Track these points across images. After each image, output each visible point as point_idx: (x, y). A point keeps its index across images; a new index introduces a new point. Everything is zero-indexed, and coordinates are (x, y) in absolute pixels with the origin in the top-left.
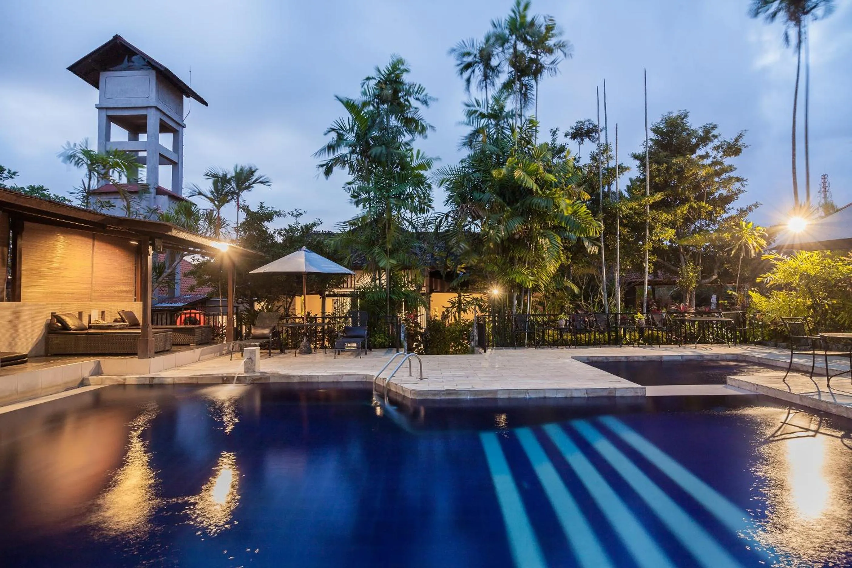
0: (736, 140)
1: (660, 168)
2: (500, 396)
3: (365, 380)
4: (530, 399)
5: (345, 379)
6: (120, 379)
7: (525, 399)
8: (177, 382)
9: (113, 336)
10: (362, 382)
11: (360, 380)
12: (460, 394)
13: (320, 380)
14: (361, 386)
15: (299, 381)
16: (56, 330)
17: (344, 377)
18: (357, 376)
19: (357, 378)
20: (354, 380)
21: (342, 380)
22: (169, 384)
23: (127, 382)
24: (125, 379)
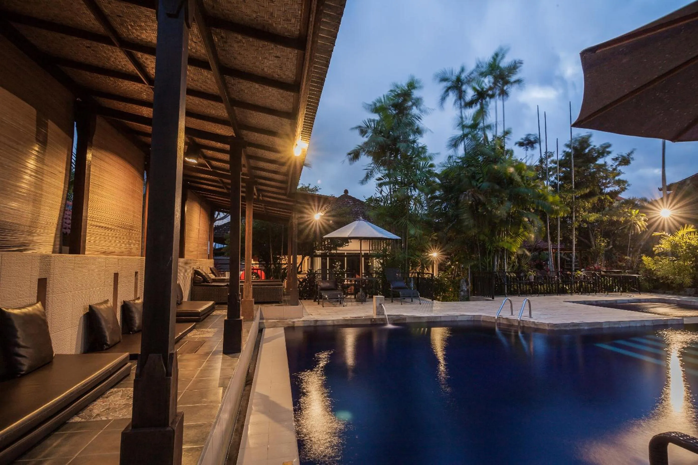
0: (629, 155)
1: (580, 170)
2: (605, 326)
3: (473, 319)
4: (622, 327)
5: (460, 319)
6: (290, 323)
7: (618, 328)
8: (336, 323)
9: (261, 288)
10: (471, 321)
11: (469, 319)
12: (581, 326)
13: (443, 319)
14: (471, 324)
15: (427, 321)
16: (200, 283)
17: (460, 317)
18: (468, 316)
19: (468, 318)
20: (466, 319)
21: (458, 320)
22: (330, 326)
23: (296, 325)
24: (294, 322)
